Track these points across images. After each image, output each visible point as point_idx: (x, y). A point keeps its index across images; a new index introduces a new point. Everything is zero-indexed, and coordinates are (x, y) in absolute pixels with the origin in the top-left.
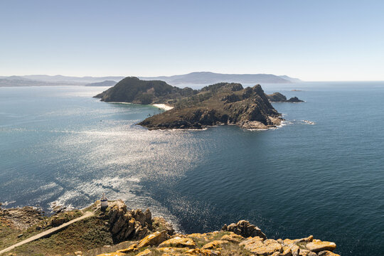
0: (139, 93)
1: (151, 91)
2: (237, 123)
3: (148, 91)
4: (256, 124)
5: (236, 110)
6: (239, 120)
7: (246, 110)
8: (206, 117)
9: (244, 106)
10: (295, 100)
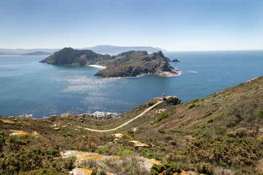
0: (76, 58)
1: (83, 57)
2: (155, 74)
3: (81, 56)
4: (167, 73)
5: (152, 66)
6: (156, 72)
7: (159, 65)
8: (136, 70)
9: (157, 63)
10: (176, 61)
